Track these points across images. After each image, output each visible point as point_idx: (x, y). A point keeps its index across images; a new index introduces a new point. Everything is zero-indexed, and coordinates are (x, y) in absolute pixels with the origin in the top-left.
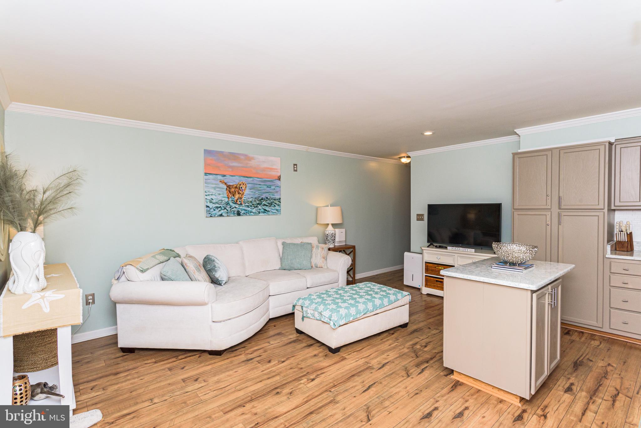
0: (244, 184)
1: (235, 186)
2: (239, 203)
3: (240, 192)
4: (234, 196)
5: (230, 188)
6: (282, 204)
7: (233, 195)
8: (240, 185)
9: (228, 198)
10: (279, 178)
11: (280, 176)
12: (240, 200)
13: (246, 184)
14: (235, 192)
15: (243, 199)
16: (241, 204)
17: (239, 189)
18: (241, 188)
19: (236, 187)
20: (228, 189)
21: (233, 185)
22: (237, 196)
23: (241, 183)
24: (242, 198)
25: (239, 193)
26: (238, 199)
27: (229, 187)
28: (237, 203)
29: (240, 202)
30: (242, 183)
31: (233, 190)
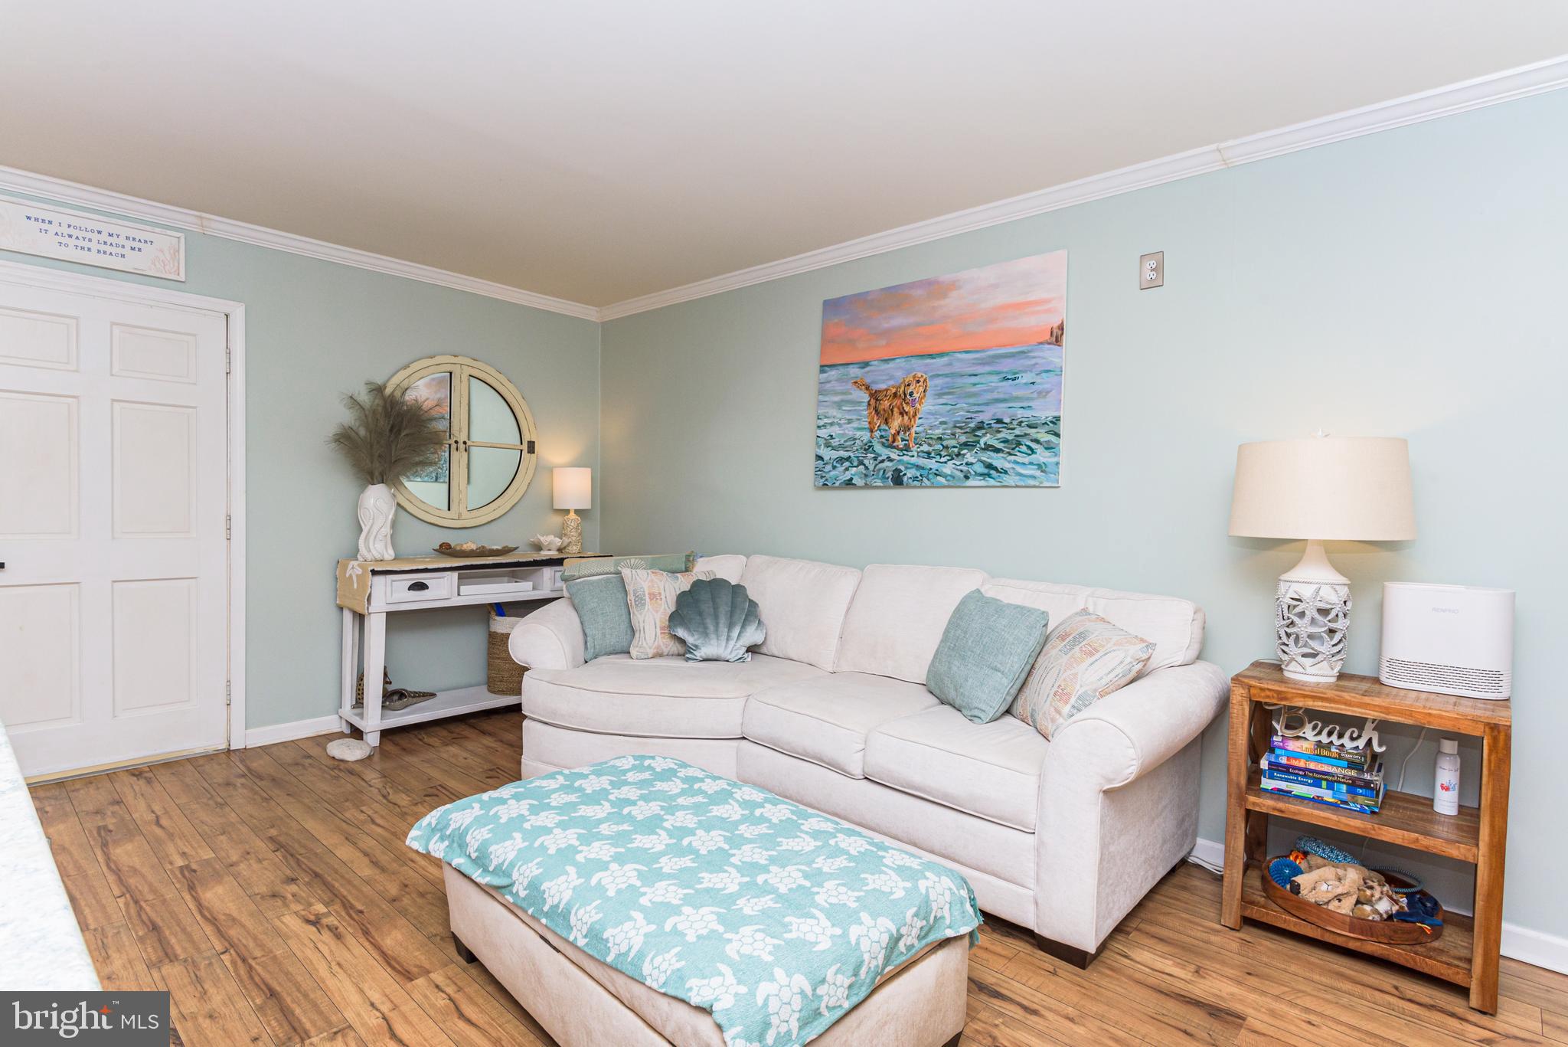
0: (918, 381)
1: (894, 390)
2: (901, 444)
3: (907, 409)
4: (886, 422)
5: (877, 400)
6: (1063, 443)
7: (886, 420)
8: (909, 385)
9: (871, 431)
10: (1057, 337)
11: (1061, 328)
12: (905, 433)
13: (925, 380)
14: (892, 411)
15: (913, 430)
16: (907, 448)
17: (904, 400)
18: (911, 394)
19: (895, 395)
20: (873, 402)
21: (887, 390)
22: (897, 422)
23: (910, 378)
24: (909, 429)
25: (902, 413)
26: (899, 433)
27: (875, 396)
28: (895, 444)
29: (903, 440)
30: (914, 377)
31: (886, 404)
